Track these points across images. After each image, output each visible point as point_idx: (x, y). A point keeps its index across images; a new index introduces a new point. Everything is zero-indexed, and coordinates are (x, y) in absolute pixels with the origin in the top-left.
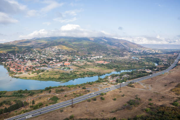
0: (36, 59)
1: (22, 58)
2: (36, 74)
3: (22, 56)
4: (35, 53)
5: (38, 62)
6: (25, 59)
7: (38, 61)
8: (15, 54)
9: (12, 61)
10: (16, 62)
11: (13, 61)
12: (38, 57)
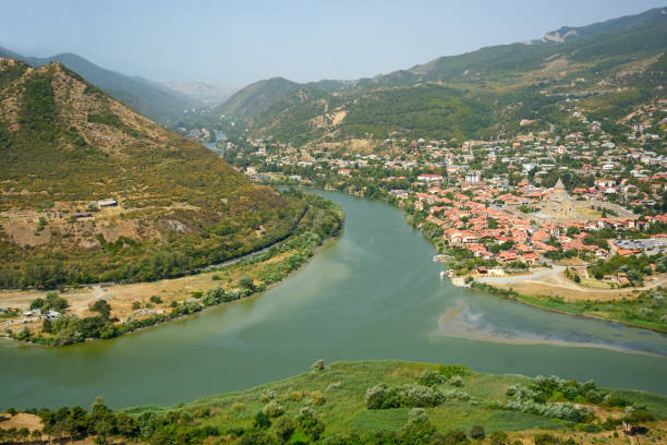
0: (598, 175)
1: (499, 169)
2: (625, 281)
3: (499, 159)
4: (579, 134)
5: (613, 198)
6: (520, 179)
7: (611, 190)
8: (455, 146)
9: (443, 186)
10: (468, 193)
11: (451, 190)
12: (608, 166)
